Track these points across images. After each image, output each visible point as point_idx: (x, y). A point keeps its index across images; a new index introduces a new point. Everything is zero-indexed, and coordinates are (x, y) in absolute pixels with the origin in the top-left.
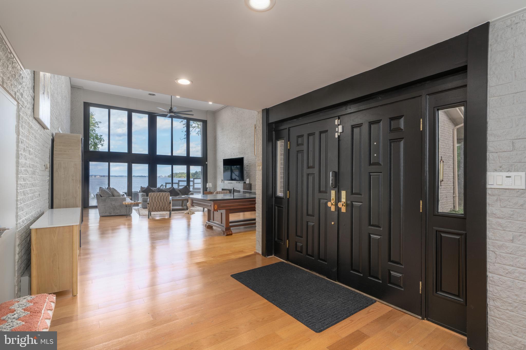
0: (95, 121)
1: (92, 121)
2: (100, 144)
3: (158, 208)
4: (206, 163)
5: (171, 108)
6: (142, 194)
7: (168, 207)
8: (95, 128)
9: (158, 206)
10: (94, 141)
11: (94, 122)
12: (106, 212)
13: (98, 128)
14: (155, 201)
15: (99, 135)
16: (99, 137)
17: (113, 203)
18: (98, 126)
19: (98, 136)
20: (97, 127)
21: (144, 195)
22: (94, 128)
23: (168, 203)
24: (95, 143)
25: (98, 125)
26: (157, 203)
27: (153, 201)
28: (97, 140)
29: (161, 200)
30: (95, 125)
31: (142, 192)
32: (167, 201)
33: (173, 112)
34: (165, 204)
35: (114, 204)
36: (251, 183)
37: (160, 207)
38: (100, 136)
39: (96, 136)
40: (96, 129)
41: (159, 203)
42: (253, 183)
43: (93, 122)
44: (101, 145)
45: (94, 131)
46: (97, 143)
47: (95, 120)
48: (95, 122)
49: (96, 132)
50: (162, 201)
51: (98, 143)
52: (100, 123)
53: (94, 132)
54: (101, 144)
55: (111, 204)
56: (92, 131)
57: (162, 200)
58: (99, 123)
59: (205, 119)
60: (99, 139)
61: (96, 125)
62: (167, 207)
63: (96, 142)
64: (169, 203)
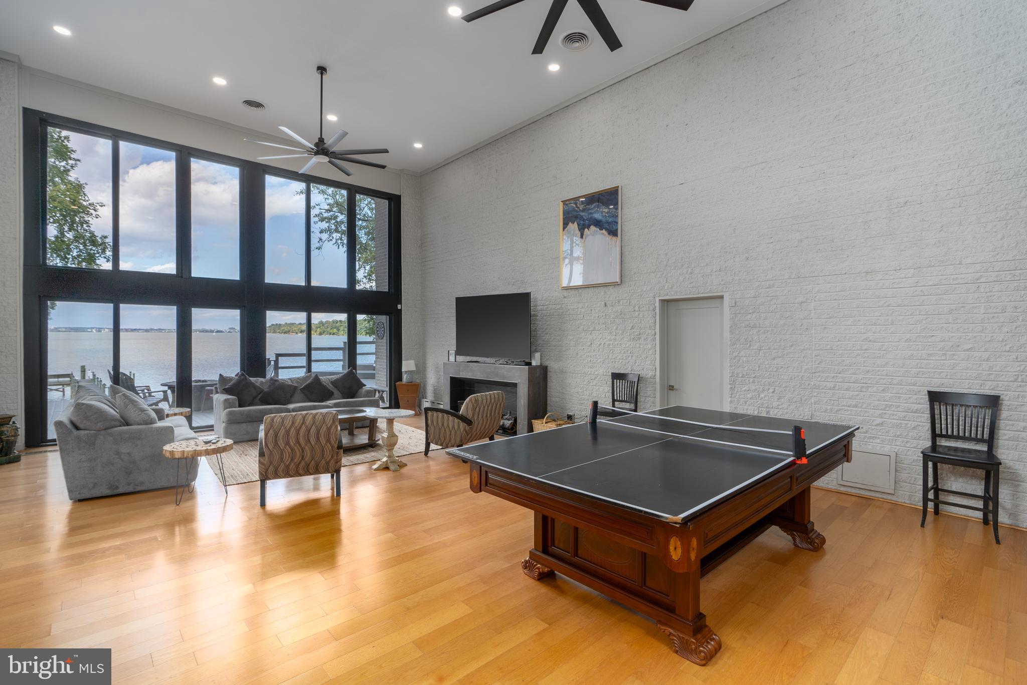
0: (88, 201)
1: (81, 201)
2: (102, 256)
3: (297, 466)
4: (399, 307)
5: (321, 140)
6: (226, 400)
7: (332, 461)
8: (89, 219)
9: (296, 460)
10: (87, 249)
11: (85, 203)
12: (95, 485)
13: (97, 218)
14: (287, 443)
15: (100, 236)
16: (100, 240)
17: (124, 449)
18: (97, 213)
19: (98, 238)
20: (94, 215)
21: (230, 403)
22: (86, 219)
23: (332, 447)
24: (89, 254)
25: (95, 210)
26: (292, 450)
27: (281, 444)
28: (94, 248)
29: (309, 440)
30: (88, 211)
31: (222, 393)
32: (328, 441)
33: (328, 151)
34: (323, 451)
35: (129, 454)
36: (546, 363)
37: (303, 463)
38: (101, 238)
39: (91, 237)
40: (92, 221)
41: (303, 451)
42: (553, 365)
43: (81, 204)
44: (106, 260)
45: (85, 226)
46: (95, 254)
47: (87, 198)
48: (88, 203)
49: (92, 229)
50: (313, 443)
51: (97, 255)
52: (101, 206)
53: (87, 228)
54: (105, 258)
55: (118, 453)
56: (82, 226)
57: (311, 440)
58: (98, 207)
59: (397, 193)
60: (100, 245)
61: (92, 211)
62: (328, 460)
63: (92, 252)
64: (336, 446)
